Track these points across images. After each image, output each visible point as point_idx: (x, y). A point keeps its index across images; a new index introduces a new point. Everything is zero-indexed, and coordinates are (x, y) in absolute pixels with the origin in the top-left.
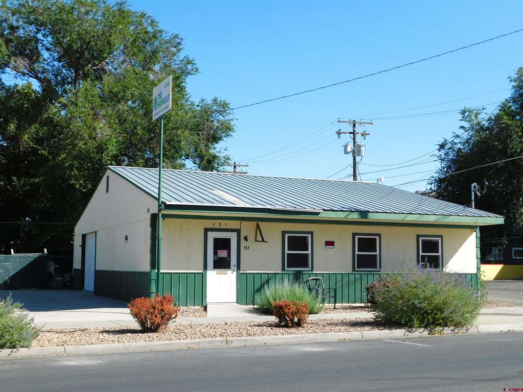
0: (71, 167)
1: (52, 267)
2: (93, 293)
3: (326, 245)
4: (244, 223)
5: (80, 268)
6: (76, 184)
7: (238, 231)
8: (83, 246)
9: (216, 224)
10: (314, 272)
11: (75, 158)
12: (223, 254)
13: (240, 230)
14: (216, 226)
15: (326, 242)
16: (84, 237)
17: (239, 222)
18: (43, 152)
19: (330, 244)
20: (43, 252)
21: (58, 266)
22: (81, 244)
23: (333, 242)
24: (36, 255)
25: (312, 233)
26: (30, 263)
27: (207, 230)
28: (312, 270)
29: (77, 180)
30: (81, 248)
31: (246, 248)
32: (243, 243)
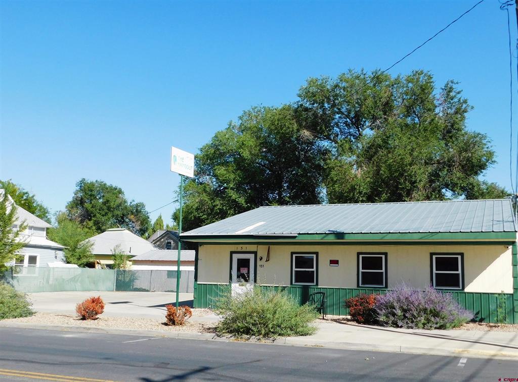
3: (330, 263)
4: (260, 246)
7: (255, 253)
9: (239, 248)
10: (319, 287)
12: (244, 271)
13: (257, 252)
14: (239, 250)
15: (331, 261)
17: (256, 246)
19: (334, 262)
23: (338, 261)
25: (317, 254)
27: (232, 253)
28: (317, 284)
31: (261, 266)
32: (259, 263)
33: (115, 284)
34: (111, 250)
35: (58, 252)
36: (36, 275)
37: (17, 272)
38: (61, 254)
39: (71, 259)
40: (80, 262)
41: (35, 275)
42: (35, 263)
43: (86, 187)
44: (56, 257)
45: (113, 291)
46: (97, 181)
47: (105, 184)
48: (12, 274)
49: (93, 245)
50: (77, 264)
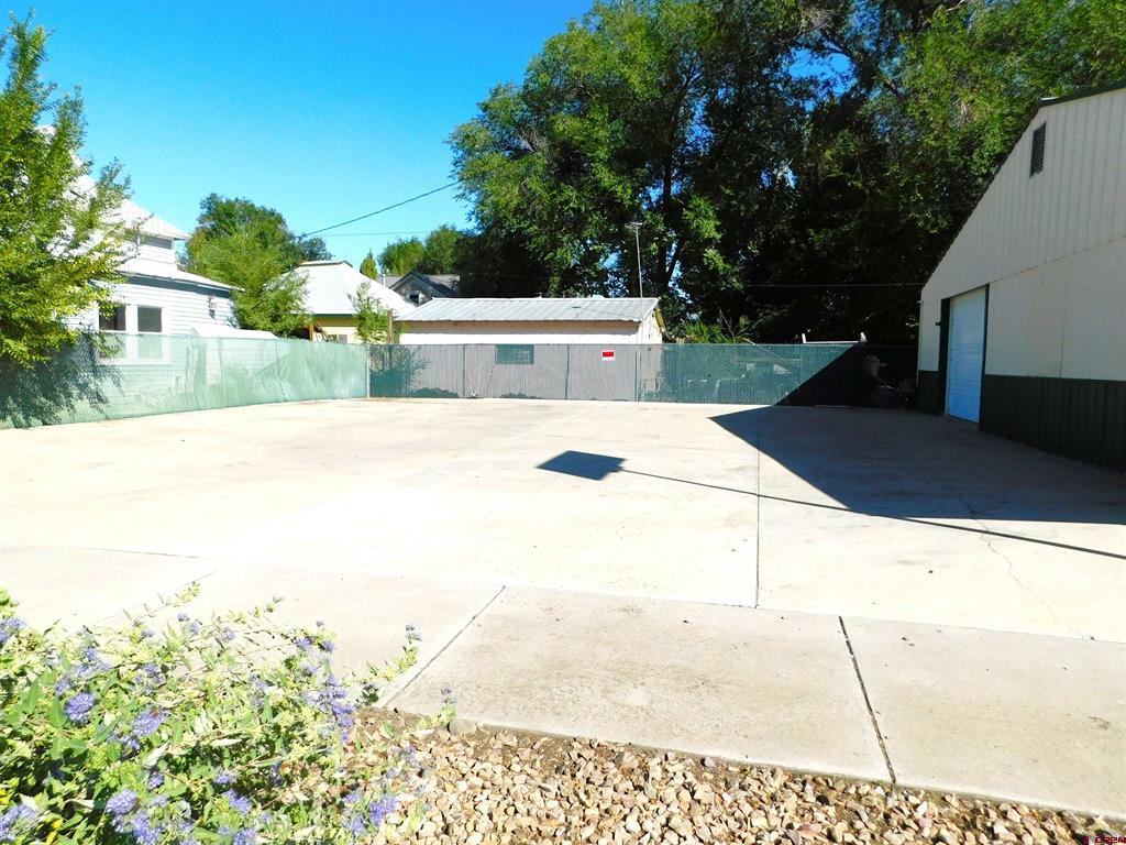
0: (909, 188)
1: (875, 366)
2: (977, 427)
5: (936, 369)
6: (920, 220)
8: (944, 324)
11: (916, 170)
16: (946, 305)
18: (855, 183)
20: (859, 338)
21: (885, 365)
22: (939, 320)
24: (848, 344)
26: (836, 360)
29: (920, 212)
30: (938, 328)
33: (368, 380)
34: (350, 297)
35: (216, 300)
36: (165, 360)
37: (108, 352)
38: (224, 306)
39: (255, 318)
40: (279, 325)
41: (161, 362)
42: (158, 328)
43: (220, 209)
44: (212, 313)
45: (365, 396)
46: (237, 199)
47: (252, 206)
48: (93, 360)
49: (304, 282)
50: (270, 330)
